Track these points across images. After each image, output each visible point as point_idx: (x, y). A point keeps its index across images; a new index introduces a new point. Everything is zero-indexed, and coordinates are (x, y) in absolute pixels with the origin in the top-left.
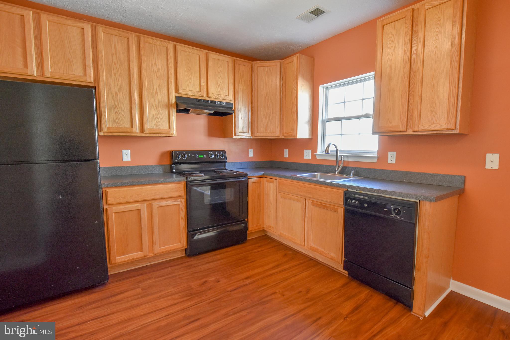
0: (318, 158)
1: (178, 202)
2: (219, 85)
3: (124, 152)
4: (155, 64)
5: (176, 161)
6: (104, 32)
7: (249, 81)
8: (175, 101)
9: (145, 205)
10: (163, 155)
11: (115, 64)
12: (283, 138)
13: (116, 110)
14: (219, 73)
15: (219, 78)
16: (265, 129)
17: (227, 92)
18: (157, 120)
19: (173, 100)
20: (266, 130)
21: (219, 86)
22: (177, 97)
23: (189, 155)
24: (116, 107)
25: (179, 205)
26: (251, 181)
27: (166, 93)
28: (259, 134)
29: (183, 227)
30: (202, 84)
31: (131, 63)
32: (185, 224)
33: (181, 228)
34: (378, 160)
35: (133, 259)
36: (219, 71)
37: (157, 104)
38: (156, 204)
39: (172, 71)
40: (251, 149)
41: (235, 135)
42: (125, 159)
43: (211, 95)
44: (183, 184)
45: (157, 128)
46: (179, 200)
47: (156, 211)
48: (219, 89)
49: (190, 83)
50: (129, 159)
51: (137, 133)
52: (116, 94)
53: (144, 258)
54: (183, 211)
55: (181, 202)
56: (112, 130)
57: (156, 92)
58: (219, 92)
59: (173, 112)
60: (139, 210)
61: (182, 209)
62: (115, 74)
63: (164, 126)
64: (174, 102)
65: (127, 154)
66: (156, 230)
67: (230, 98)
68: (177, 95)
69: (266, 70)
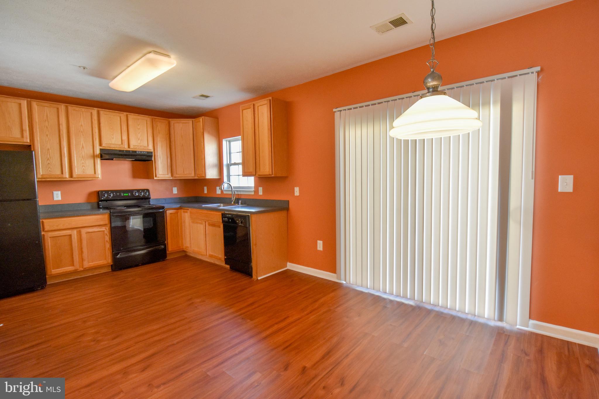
0: (225, 193)
1: (103, 229)
2: (139, 138)
3: (55, 193)
4: (81, 125)
5: (103, 199)
6: (37, 105)
7: (167, 134)
8: (99, 152)
9: (74, 233)
10: (90, 194)
11: (47, 127)
12: (197, 178)
13: (48, 162)
14: (139, 129)
15: (139, 133)
16: (182, 171)
17: (147, 144)
18: (84, 167)
19: (98, 152)
20: (184, 172)
21: (139, 139)
22: (101, 150)
23: (114, 193)
24: (48, 159)
25: (104, 231)
26: (169, 212)
27: (91, 147)
28: (177, 176)
29: (108, 248)
30: (123, 139)
31: (61, 126)
32: (110, 246)
33: (107, 249)
34: (254, 193)
35: (66, 272)
36: (139, 128)
37: (84, 155)
38: (84, 231)
39: (96, 130)
40: (175, 187)
41: (156, 176)
42: (55, 199)
43: (132, 147)
44: (107, 215)
45: (84, 174)
46: (104, 228)
47: (84, 236)
48: (139, 142)
49: (113, 138)
50: (60, 198)
51: (66, 178)
52: (48, 149)
53: (76, 272)
54: (107, 236)
55: (105, 228)
56: (45, 177)
57: (83, 147)
58: (140, 144)
59: (98, 161)
60: (70, 236)
61: (106, 235)
62: (47, 135)
63: (90, 172)
64: (98, 154)
65: (57, 194)
66: (85, 250)
67: (151, 148)
68: (101, 148)
69: (181, 126)
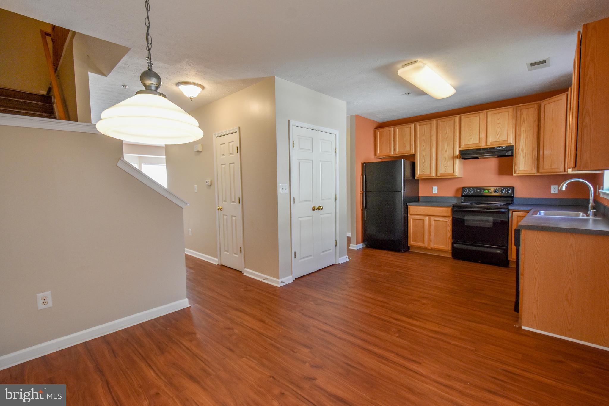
0: (601, 195)
1: (446, 220)
2: (498, 133)
4: (446, 133)
5: (464, 194)
6: (419, 125)
7: (535, 121)
8: (459, 153)
9: (427, 219)
11: (424, 140)
13: (423, 165)
14: (499, 123)
15: (498, 128)
16: (550, 165)
17: (507, 138)
18: (446, 168)
19: (457, 153)
21: (498, 135)
22: (460, 151)
23: (475, 190)
24: (423, 163)
25: (447, 221)
27: (452, 150)
29: (449, 237)
30: (480, 137)
31: (432, 137)
32: (451, 236)
33: (448, 237)
35: (419, 246)
36: (498, 122)
37: (446, 157)
38: (432, 219)
39: (457, 134)
41: (515, 173)
42: (434, 192)
43: (489, 144)
44: (450, 209)
45: (445, 173)
46: (447, 219)
47: (433, 223)
48: (498, 137)
49: (471, 139)
50: (438, 192)
51: (433, 177)
52: (424, 156)
53: (425, 248)
54: (449, 226)
55: (448, 220)
56: (421, 176)
57: (446, 151)
58: (498, 139)
59: (457, 161)
60: (424, 220)
61: (448, 225)
62: (424, 146)
63: (450, 171)
64: (457, 154)
65: (435, 189)
66: (432, 234)
67: (511, 142)
68: (461, 149)
69: (553, 106)
